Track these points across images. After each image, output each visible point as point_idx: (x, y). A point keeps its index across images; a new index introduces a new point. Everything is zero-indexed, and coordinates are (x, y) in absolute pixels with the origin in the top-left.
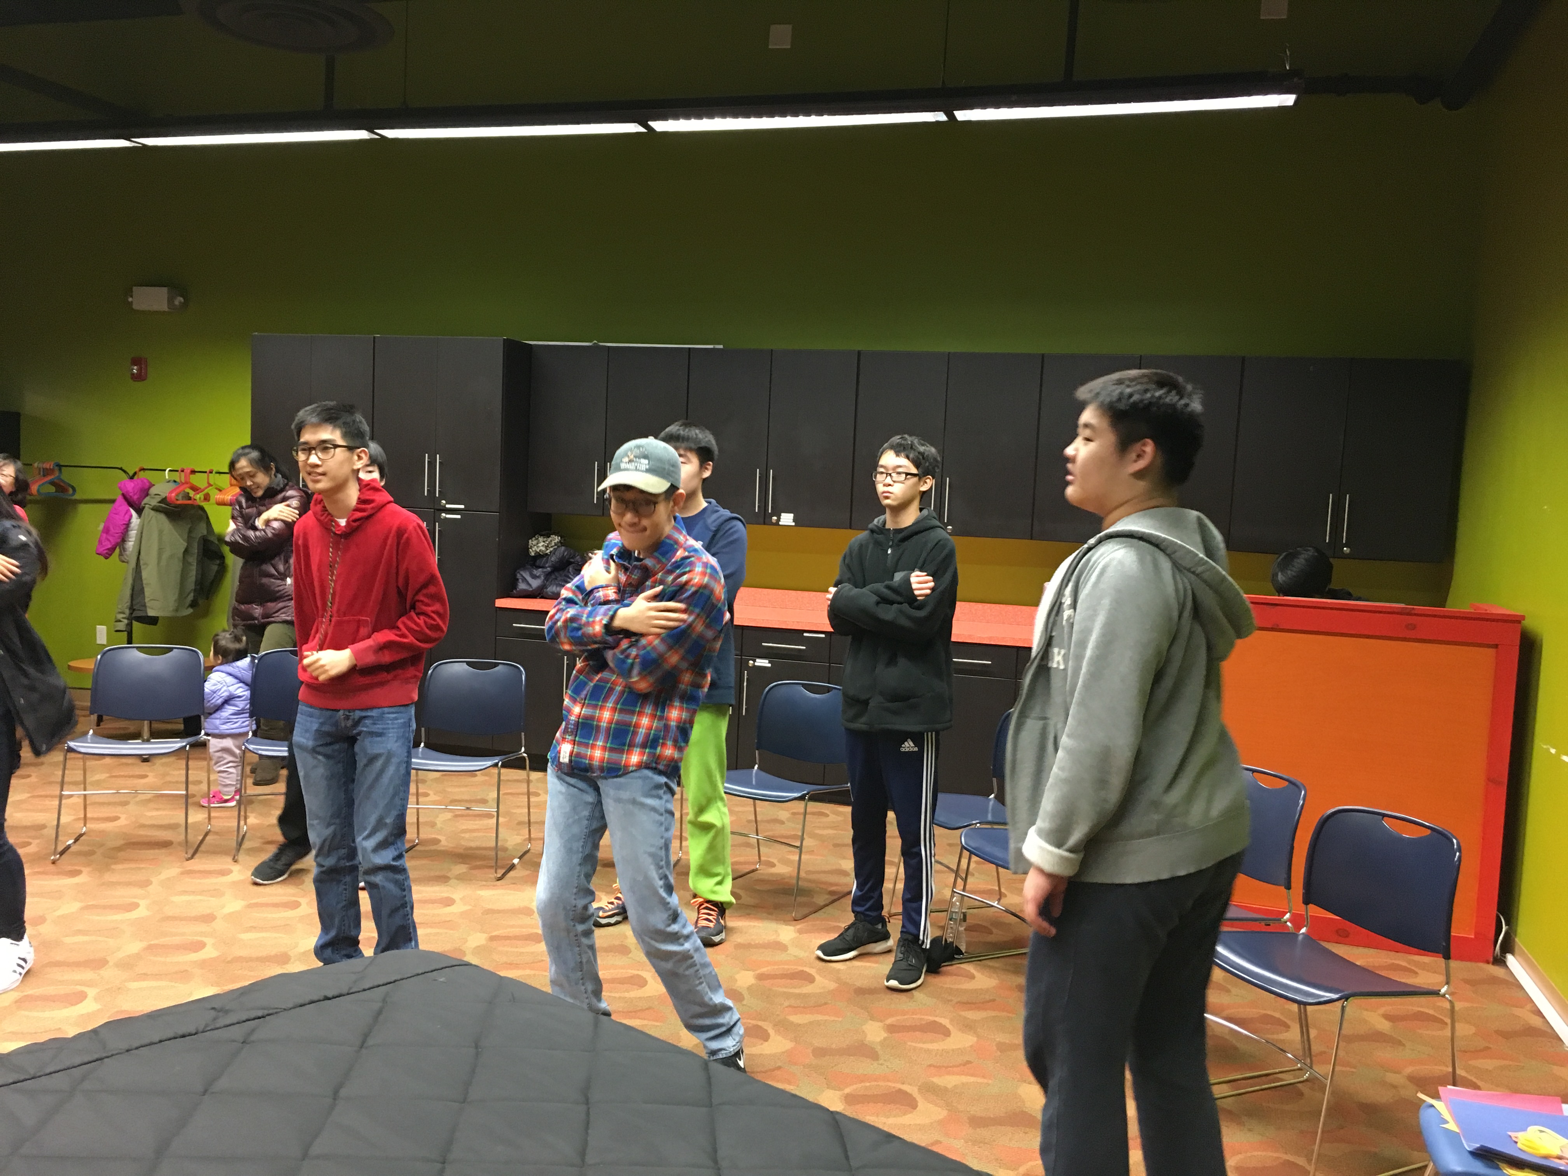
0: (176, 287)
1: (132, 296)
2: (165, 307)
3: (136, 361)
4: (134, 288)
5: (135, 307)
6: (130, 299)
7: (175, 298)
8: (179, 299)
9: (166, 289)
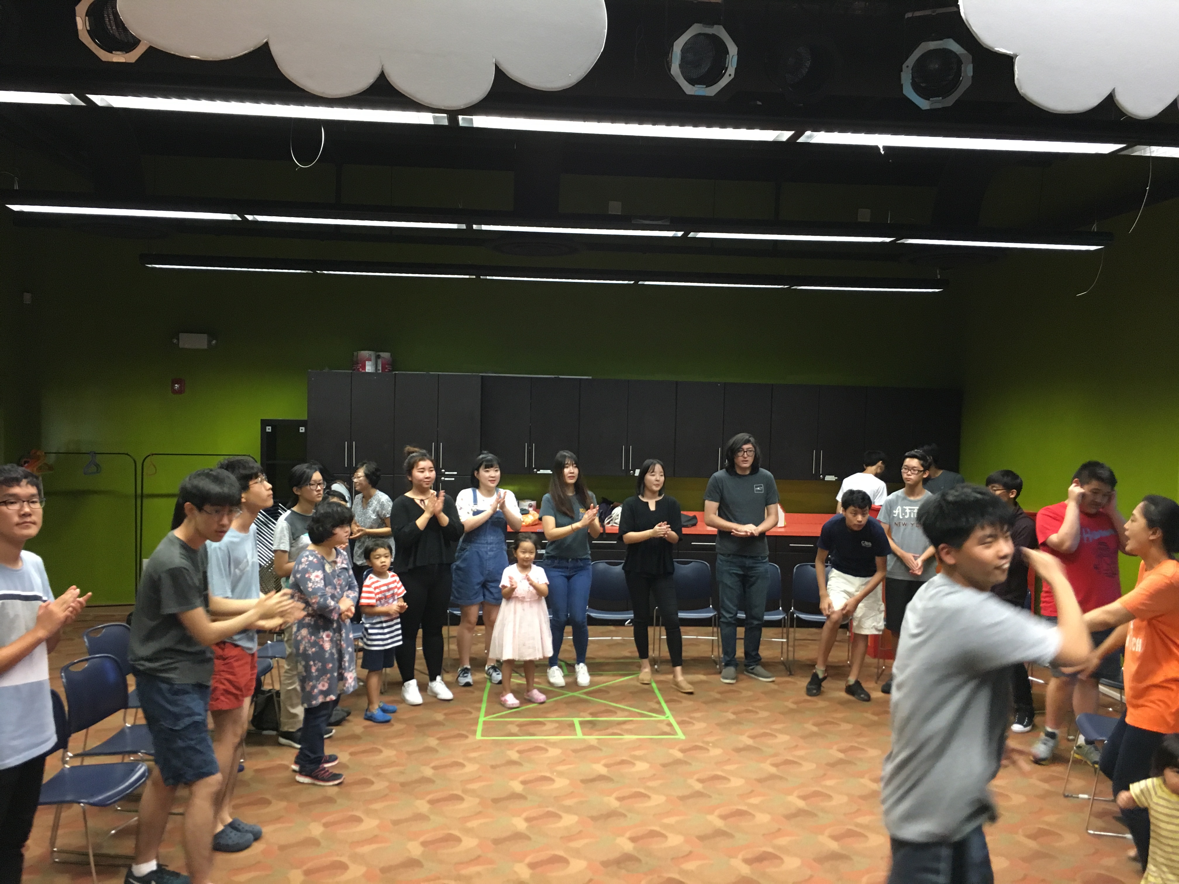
0: (213, 334)
1: (178, 340)
2: (206, 347)
3: (177, 381)
4: (181, 335)
5: (181, 346)
6: (175, 341)
7: (212, 341)
8: (214, 342)
9: (206, 335)
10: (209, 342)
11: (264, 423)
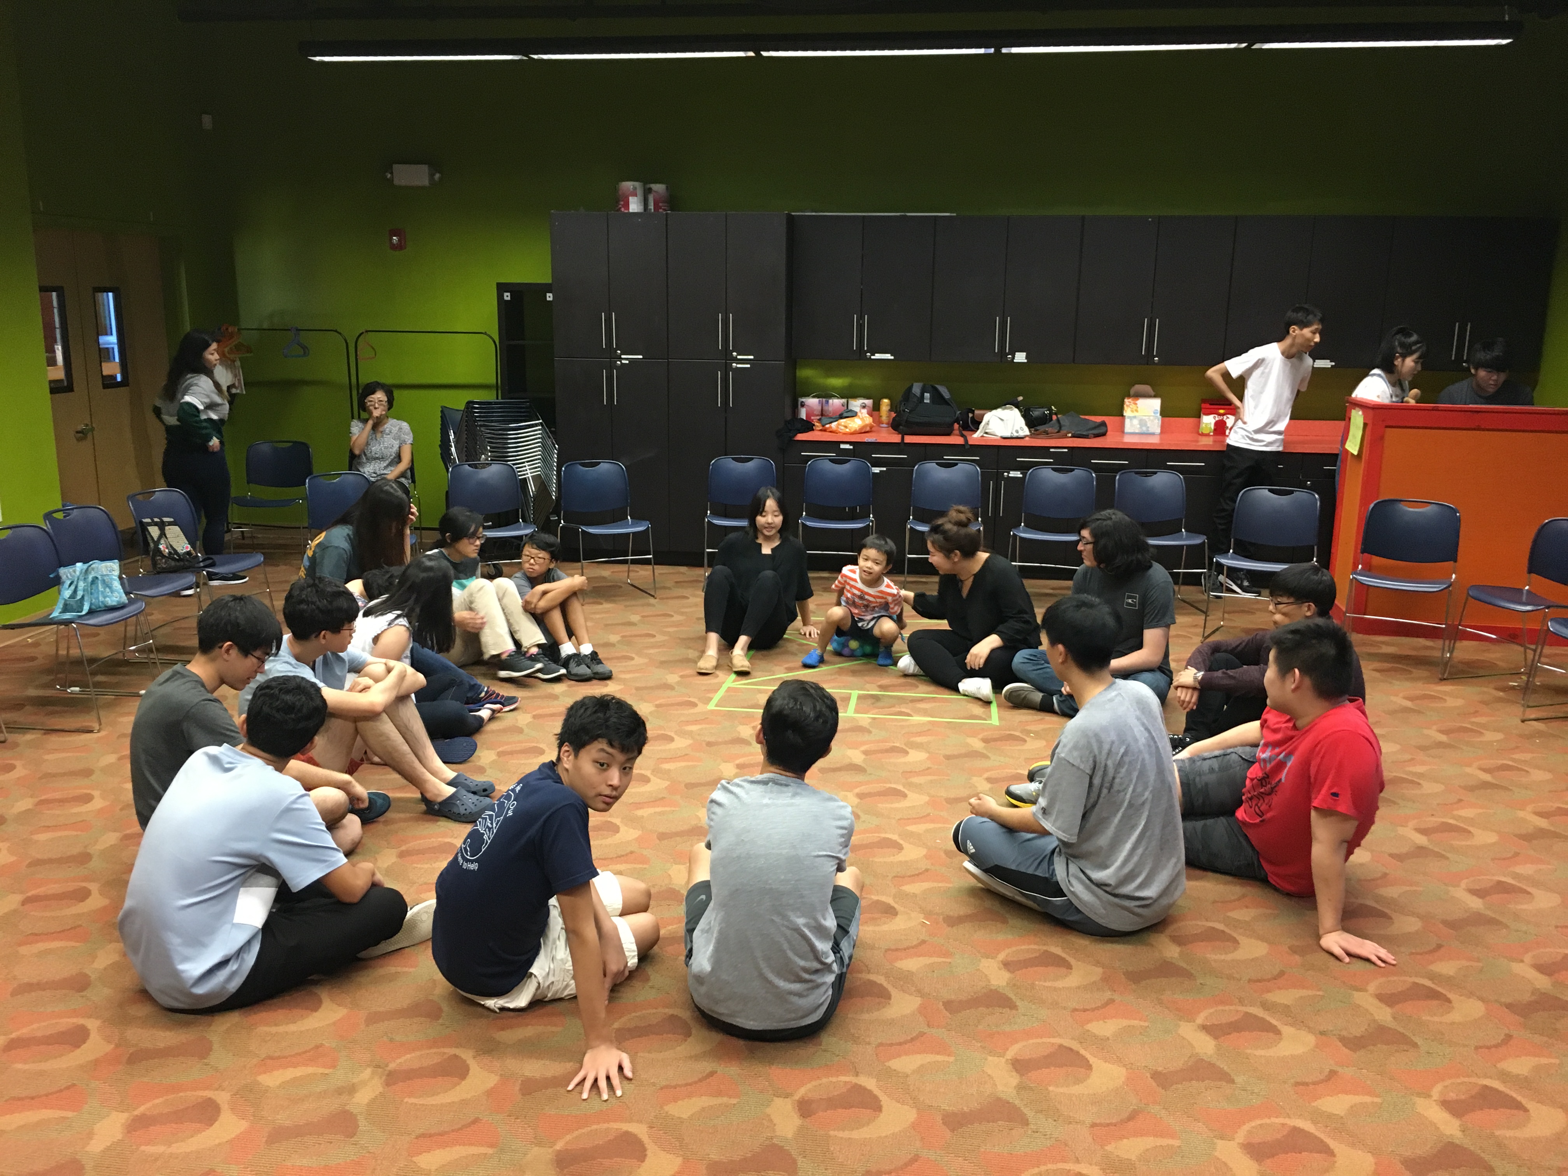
0: (434, 165)
1: (392, 173)
2: (426, 183)
3: (396, 232)
4: (395, 166)
5: (396, 183)
6: (389, 176)
7: (435, 174)
8: (437, 176)
9: (427, 166)
10: (432, 176)
11: (502, 288)
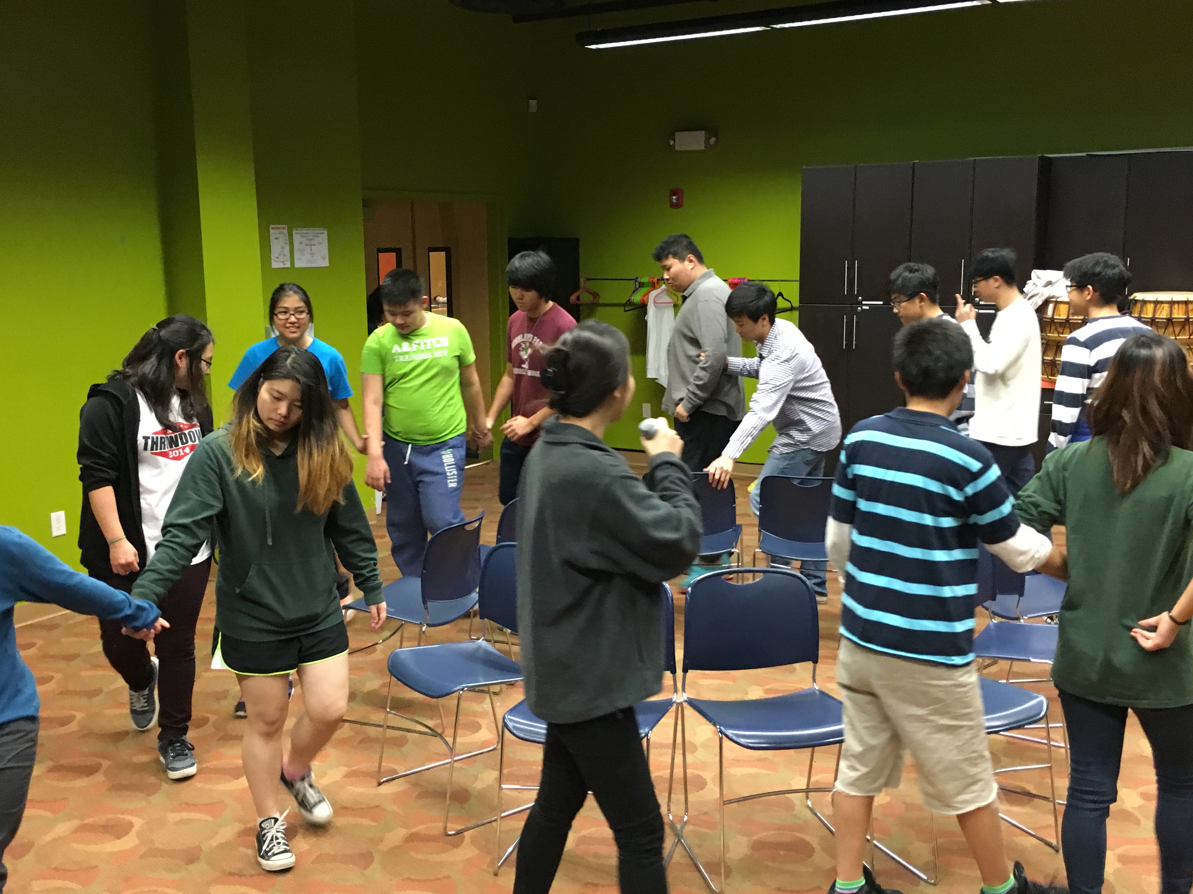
0: (711, 130)
1: (674, 141)
2: (703, 148)
3: (674, 193)
4: (677, 134)
5: (677, 148)
6: (672, 143)
7: (710, 138)
8: (713, 140)
9: (704, 132)
10: (707, 140)
